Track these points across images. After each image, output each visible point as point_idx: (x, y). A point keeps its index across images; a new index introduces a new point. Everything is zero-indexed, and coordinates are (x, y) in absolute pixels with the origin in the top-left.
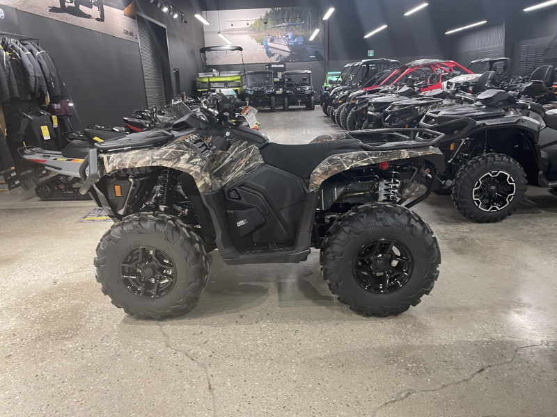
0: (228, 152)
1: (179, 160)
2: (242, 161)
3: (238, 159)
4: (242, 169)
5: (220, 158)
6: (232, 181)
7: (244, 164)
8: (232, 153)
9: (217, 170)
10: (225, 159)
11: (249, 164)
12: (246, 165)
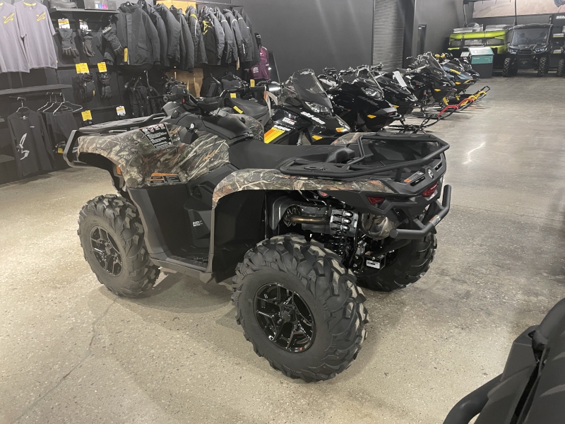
0: (192, 145)
1: (111, 151)
2: (206, 158)
3: (202, 154)
4: (206, 166)
5: (182, 152)
6: (196, 176)
7: (208, 161)
8: (195, 148)
9: (182, 163)
10: (189, 153)
11: (214, 161)
12: (211, 162)
